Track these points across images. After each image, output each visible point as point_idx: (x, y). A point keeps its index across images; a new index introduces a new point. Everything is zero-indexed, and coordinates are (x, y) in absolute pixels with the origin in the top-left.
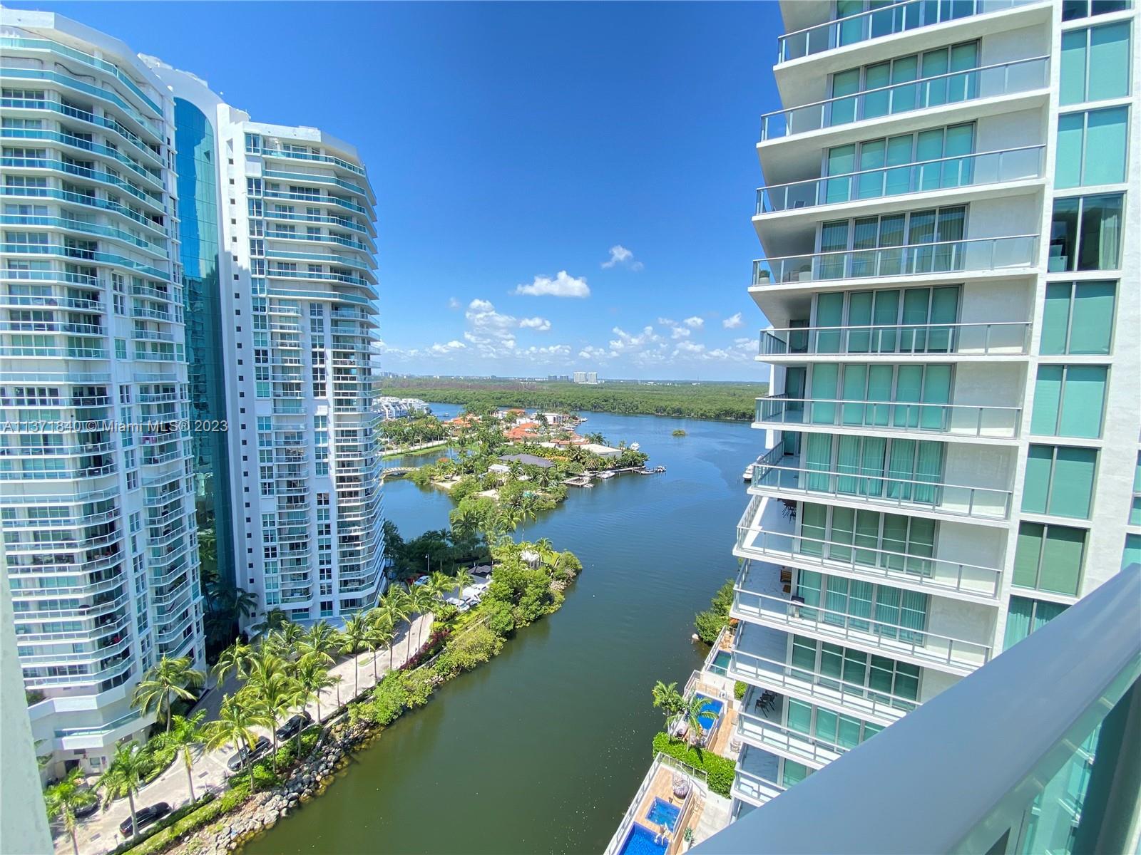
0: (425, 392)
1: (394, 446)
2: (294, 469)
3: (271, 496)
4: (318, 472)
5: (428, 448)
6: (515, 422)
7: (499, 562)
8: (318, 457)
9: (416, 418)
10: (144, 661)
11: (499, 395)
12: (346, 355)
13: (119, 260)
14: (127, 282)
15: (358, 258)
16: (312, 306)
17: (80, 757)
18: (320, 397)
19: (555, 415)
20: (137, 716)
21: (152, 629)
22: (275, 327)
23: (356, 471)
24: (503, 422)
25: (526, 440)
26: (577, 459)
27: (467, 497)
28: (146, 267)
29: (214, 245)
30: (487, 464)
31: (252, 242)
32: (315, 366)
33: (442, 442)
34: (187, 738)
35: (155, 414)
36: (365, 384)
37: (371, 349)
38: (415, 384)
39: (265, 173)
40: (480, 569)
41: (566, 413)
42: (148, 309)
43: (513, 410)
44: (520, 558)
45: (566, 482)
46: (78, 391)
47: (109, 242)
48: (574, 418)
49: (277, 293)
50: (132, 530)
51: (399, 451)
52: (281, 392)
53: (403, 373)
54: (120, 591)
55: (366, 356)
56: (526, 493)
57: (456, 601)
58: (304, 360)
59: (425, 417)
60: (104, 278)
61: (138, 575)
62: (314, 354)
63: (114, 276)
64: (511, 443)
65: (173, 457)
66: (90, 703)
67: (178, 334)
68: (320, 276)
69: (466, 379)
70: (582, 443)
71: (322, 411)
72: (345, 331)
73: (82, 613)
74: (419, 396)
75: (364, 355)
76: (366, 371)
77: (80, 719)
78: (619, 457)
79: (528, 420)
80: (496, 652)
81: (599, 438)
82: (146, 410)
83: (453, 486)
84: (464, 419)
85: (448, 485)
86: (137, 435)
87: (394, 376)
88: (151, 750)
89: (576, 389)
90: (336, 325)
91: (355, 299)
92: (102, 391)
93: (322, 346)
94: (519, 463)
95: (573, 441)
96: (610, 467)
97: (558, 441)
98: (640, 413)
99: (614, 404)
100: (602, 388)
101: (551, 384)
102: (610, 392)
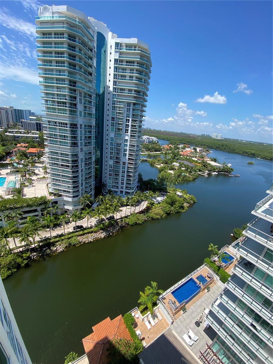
0: (157, 135)
1: (146, 152)
2: (118, 154)
3: (112, 160)
4: (124, 156)
5: (155, 154)
6: (185, 149)
7: (169, 193)
8: (124, 151)
9: (153, 144)
10: (82, 193)
11: (182, 139)
12: (135, 121)
13: (81, 87)
14: (83, 94)
15: (143, 87)
16: (128, 104)
17: (67, 210)
18: (127, 134)
19: (200, 149)
20: (79, 205)
21: (84, 187)
22: (117, 110)
23: (133, 157)
24: (181, 149)
25: (187, 156)
26: (204, 166)
27: (164, 171)
28: (87, 90)
29: (104, 83)
30: (172, 162)
31: (114, 81)
32: (126, 124)
33: (160, 153)
34: (88, 213)
35: (87, 133)
36: (139, 131)
37: (143, 119)
38: (155, 132)
39: (120, 57)
40: (163, 193)
41: (205, 148)
42: (87, 103)
43: (185, 145)
44: (176, 193)
45: (198, 173)
46: (71, 124)
47: (79, 82)
48: (208, 151)
49: (119, 99)
50: (81, 162)
51: (147, 153)
52: (117, 130)
53: (152, 128)
54: (78, 176)
55: (141, 122)
56: (183, 174)
57: (154, 200)
58: (124, 121)
59: (156, 144)
60: (78, 92)
61: (82, 173)
62: (127, 120)
63: (80, 92)
64: (182, 156)
65: (91, 145)
66: (70, 200)
67: (94, 111)
68: (131, 94)
69: (172, 132)
70: (208, 161)
71: (127, 138)
72: (136, 113)
73: (70, 180)
74: (156, 137)
75: (140, 121)
76: (140, 127)
77: (68, 202)
78: (222, 168)
79: (190, 149)
80: (163, 217)
81: (215, 160)
82: (85, 131)
83: (160, 167)
84: (168, 146)
85: (159, 166)
86: (83, 138)
87: (149, 129)
88: (81, 213)
89: (211, 140)
90: (134, 111)
91: (140, 102)
92: (76, 125)
93: (129, 117)
94: (183, 164)
95: (204, 159)
96: (217, 171)
97: (199, 158)
98: (236, 153)
99: (226, 148)
100: (222, 141)
101: (201, 137)
102: (225, 143)
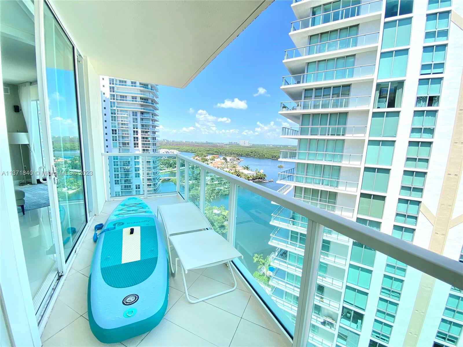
0: (179, 148)
1: (166, 169)
2: (127, 175)
3: (118, 185)
4: (136, 177)
6: (214, 160)
8: (136, 171)
11: (208, 150)
12: (146, 132)
15: (151, 93)
16: (133, 113)
18: (136, 148)
19: (231, 158)
22: (119, 121)
23: (150, 176)
24: (209, 160)
31: (110, 87)
32: (134, 136)
36: (153, 144)
37: (156, 130)
38: (175, 144)
41: (235, 157)
43: (214, 156)
44: (212, 212)
48: (238, 159)
49: (120, 107)
51: (168, 171)
52: (122, 146)
53: (171, 140)
56: (217, 188)
58: (130, 134)
62: (134, 131)
68: (136, 101)
69: (196, 143)
70: (240, 169)
72: (146, 123)
74: (176, 149)
75: (153, 132)
76: (154, 138)
78: (255, 175)
79: (220, 160)
81: (247, 167)
87: (167, 141)
89: (240, 148)
90: (142, 120)
91: (150, 110)
93: (137, 129)
95: (237, 168)
96: (251, 179)
97: (231, 168)
98: (266, 158)
99: (255, 154)
100: (251, 147)
101: (230, 145)
102: (254, 149)
